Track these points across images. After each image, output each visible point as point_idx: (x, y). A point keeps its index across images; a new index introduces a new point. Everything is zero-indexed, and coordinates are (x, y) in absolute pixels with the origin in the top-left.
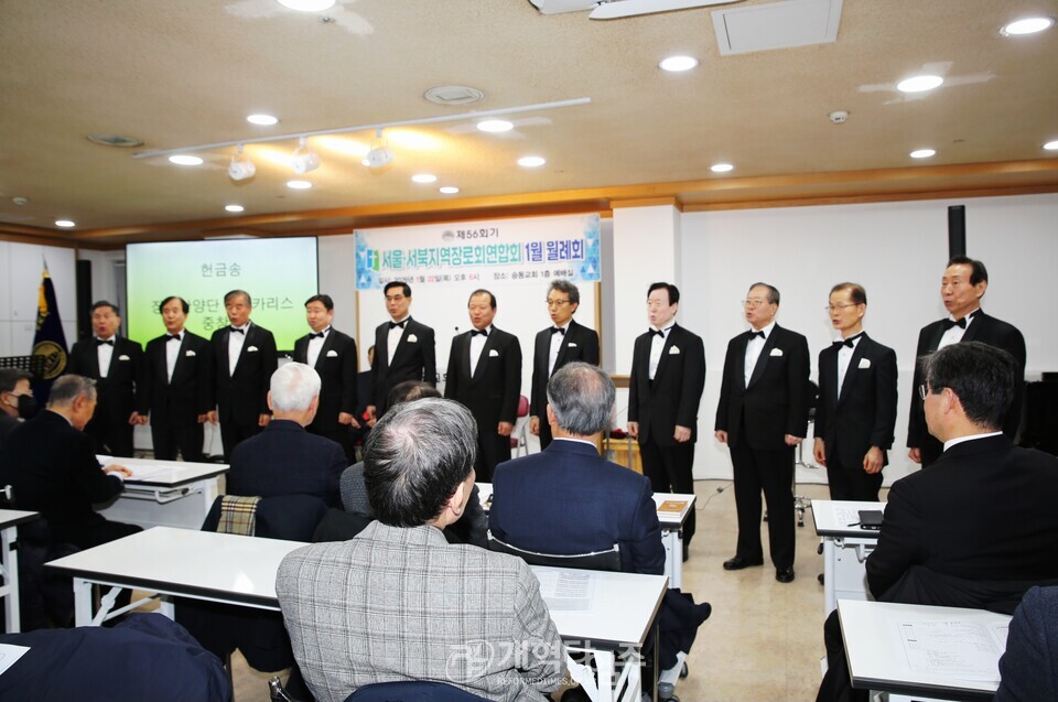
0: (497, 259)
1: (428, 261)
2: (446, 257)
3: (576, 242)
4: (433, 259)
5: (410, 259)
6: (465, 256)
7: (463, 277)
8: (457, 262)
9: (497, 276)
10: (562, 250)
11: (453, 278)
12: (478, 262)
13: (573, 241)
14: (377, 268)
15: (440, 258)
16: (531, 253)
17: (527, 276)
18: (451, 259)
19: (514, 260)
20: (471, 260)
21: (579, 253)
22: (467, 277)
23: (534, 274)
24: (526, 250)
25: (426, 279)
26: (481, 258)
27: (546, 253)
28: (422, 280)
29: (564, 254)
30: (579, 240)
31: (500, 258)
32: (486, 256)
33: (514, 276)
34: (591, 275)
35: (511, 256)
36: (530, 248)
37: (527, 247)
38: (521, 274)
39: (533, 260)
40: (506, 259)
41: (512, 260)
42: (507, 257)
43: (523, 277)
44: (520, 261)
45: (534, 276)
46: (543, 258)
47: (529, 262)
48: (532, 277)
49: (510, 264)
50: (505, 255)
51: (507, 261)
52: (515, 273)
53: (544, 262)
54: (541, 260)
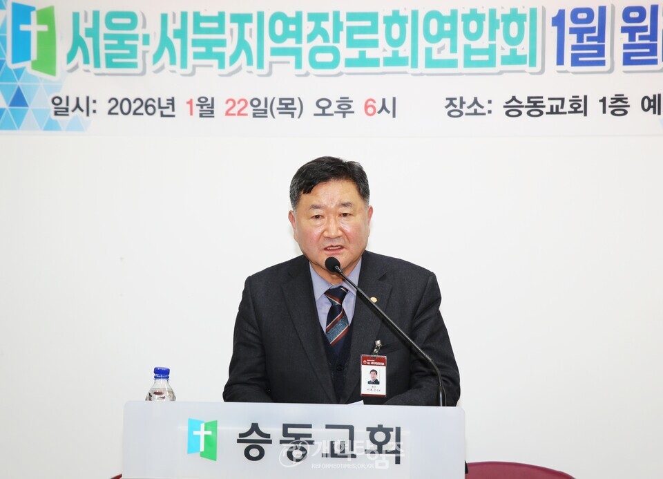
0: (460, 56)
1: (229, 50)
2: (290, 43)
4: (242, 45)
5: (165, 42)
6: (351, 43)
7: (345, 107)
8: (320, 57)
9: (454, 107)
11: (310, 108)
12: (395, 60)
14: (47, 63)
15: (269, 44)
16: (570, 41)
17: (554, 111)
18: (306, 47)
19: (514, 59)
20: (371, 53)
22: (358, 106)
23: (579, 106)
25: (220, 108)
26: (405, 50)
27: (617, 41)
28: (206, 108)
31: (468, 51)
32: (423, 43)
33: (513, 108)
35: (502, 49)
36: (568, 24)
37: (558, 22)
38: (535, 105)
39: (575, 61)
40: (486, 58)
41: (505, 60)
42: (491, 51)
43: (541, 113)
44: (533, 64)
45: (576, 111)
46: (607, 58)
47: (561, 68)
48: (570, 112)
49: (501, 73)
50: (483, 42)
51: (491, 63)
52: (514, 98)
53: (611, 71)
54: (602, 63)
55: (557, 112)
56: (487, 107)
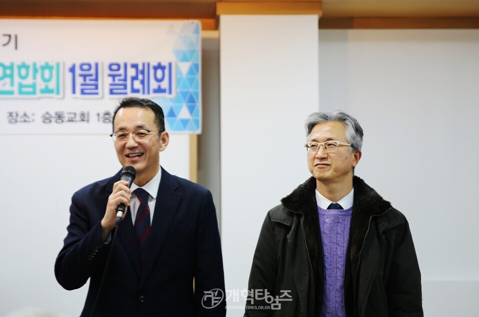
0: (16, 88)
3: (159, 67)
9: (12, 118)
10: (134, 78)
13: (154, 63)
16: (79, 80)
17: (71, 120)
19: (47, 91)
21: (165, 85)
23: (84, 117)
24: (69, 76)
27: (105, 82)
29: (137, 84)
30: (165, 63)
31: (21, 86)
33: (47, 119)
34: (185, 122)
35: (41, 84)
36: (78, 71)
37: (72, 70)
38: (60, 117)
39: (83, 92)
40: (30, 90)
41: (43, 91)
42: (34, 86)
43: (63, 121)
44: (58, 93)
45: (83, 120)
46: (100, 90)
47: (74, 96)
48: (79, 121)
49: (40, 98)
50: (29, 81)
51: (34, 93)
52: (48, 113)
53: (102, 98)
54: (97, 94)
55: (72, 121)
56: (32, 117)
